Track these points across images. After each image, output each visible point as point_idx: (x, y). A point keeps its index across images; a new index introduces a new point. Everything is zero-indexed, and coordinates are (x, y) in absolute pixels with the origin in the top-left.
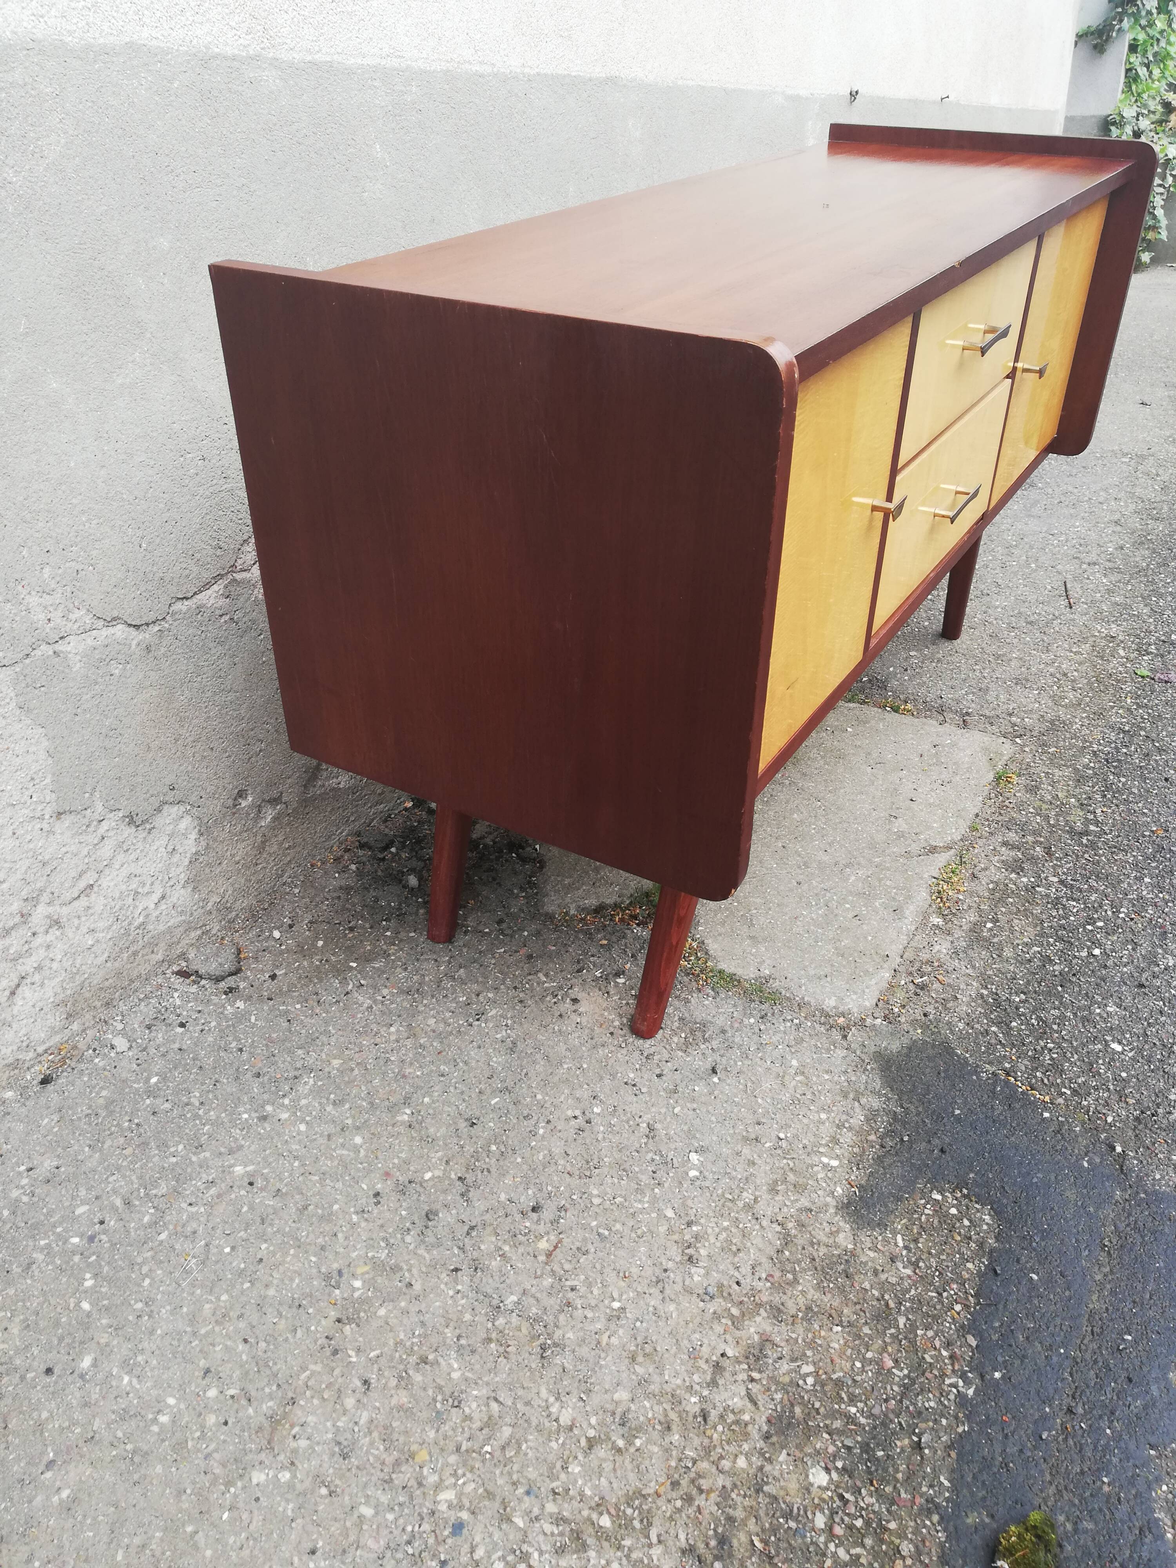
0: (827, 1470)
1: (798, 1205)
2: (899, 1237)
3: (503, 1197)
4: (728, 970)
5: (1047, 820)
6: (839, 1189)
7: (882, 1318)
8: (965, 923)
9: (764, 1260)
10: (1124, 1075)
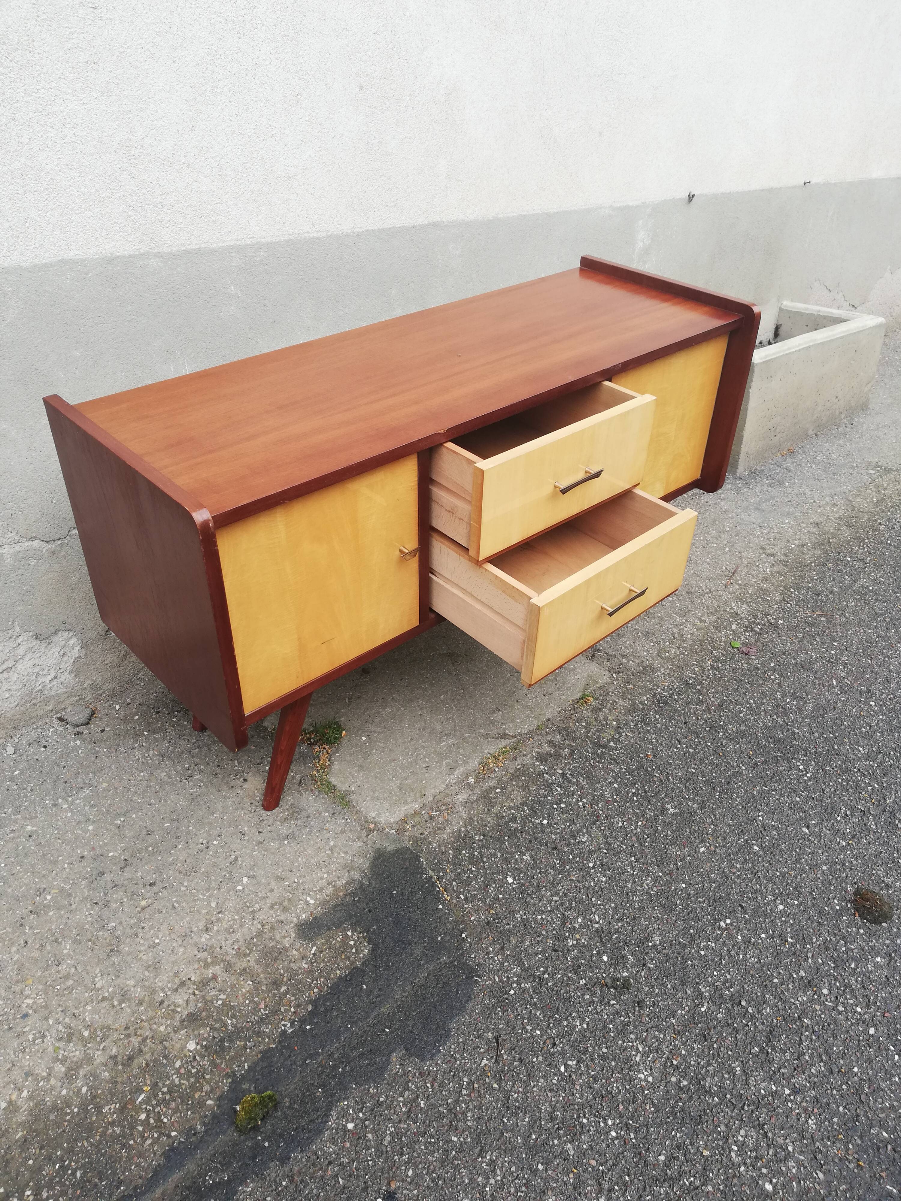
0: (197, 1044)
1: (278, 918)
2: (315, 948)
3: (140, 874)
4: (333, 783)
5: (588, 732)
6: (304, 916)
7: (276, 984)
8: (485, 786)
9: (241, 940)
10: (501, 896)
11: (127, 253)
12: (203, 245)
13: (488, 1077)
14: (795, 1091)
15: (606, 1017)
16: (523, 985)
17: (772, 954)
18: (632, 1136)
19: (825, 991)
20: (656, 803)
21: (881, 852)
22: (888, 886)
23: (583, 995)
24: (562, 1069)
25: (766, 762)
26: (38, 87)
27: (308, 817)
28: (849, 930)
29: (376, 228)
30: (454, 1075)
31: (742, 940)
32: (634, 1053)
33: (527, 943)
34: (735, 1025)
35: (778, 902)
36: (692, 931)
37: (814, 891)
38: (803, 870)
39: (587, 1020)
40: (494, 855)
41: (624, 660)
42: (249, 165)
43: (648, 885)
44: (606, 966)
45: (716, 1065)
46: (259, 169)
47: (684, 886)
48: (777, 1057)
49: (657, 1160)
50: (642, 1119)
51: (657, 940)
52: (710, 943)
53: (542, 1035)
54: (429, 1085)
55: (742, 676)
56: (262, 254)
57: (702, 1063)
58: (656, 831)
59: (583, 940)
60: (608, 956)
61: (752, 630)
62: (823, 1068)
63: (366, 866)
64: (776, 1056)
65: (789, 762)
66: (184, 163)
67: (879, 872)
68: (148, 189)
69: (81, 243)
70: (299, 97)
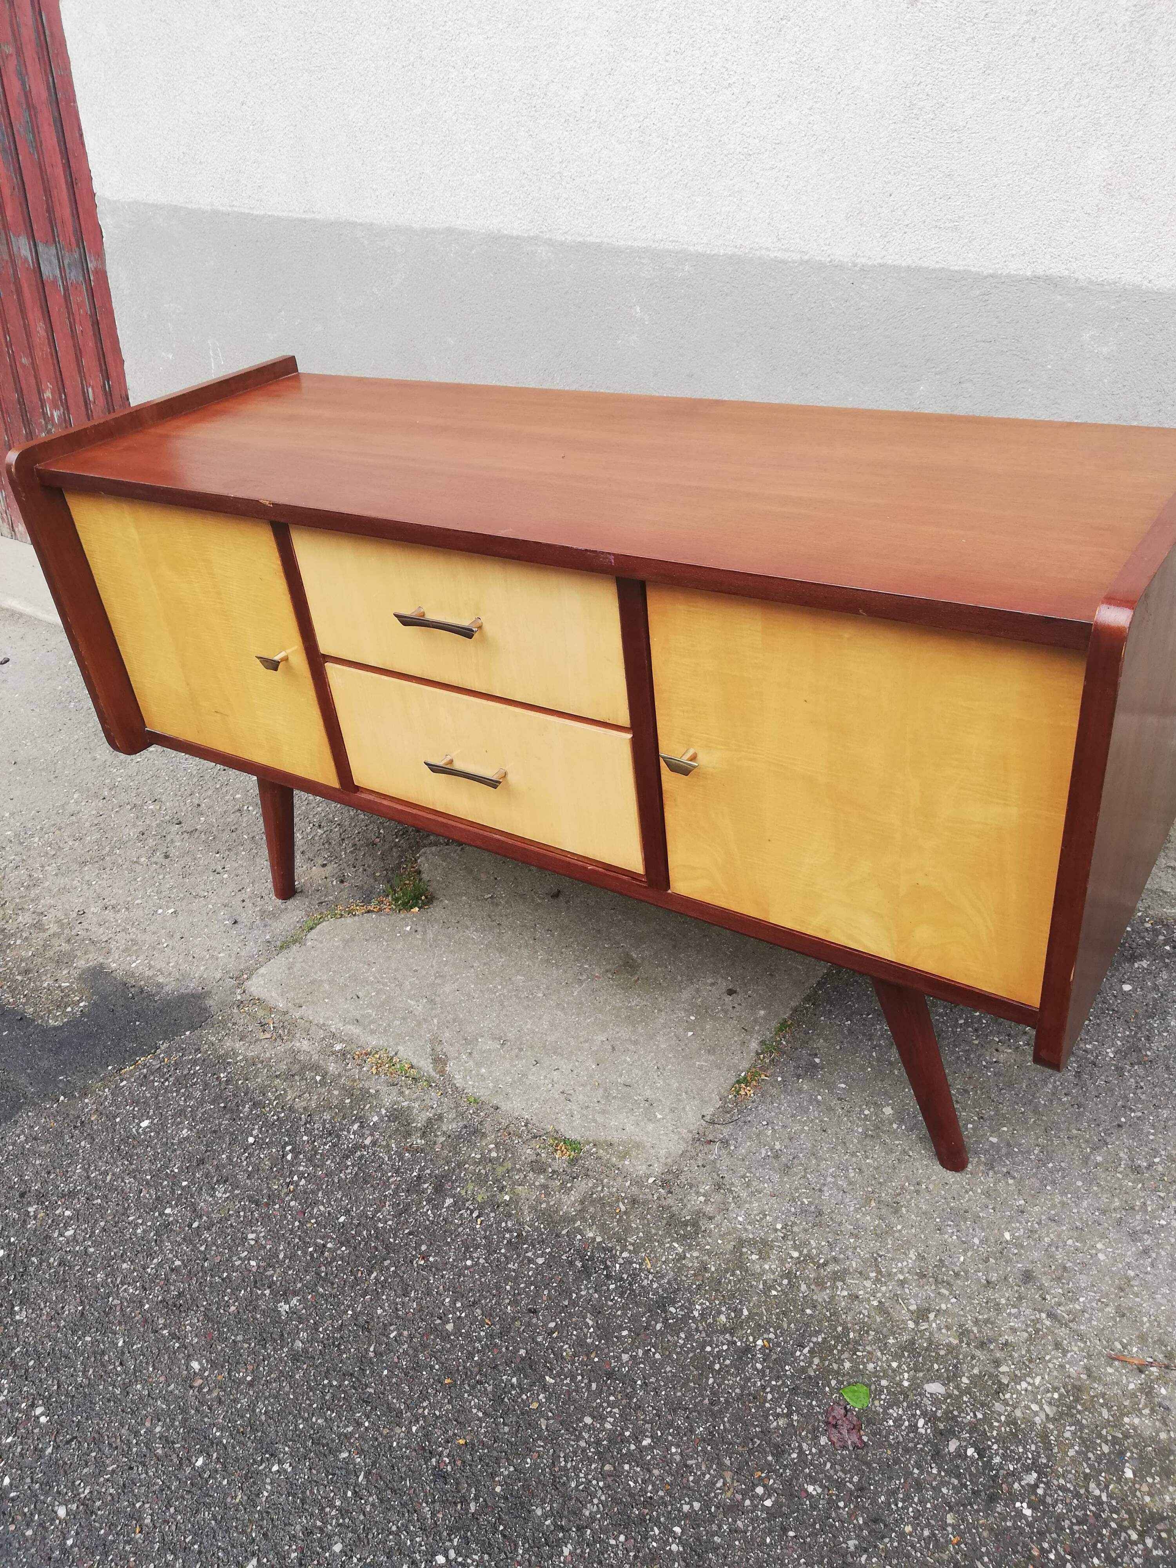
2: (67, 984)
3: (179, 844)
4: (320, 926)
5: (474, 1163)
6: (114, 965)
7: (27, 971)
8: (328, 1062)
9: (88, 933)
10: (118, 1120)
20: (302, 1280)
27: (265, 926)
33: (39, 1162)
40: (189, 1098)
41: (705, 1188)
55: (737, 1418)
58: (236, 1289)
59: (34, 1222)
61: (946, 1434)
63: (182, 990)
66: (594, 121)
69: (468, 211)
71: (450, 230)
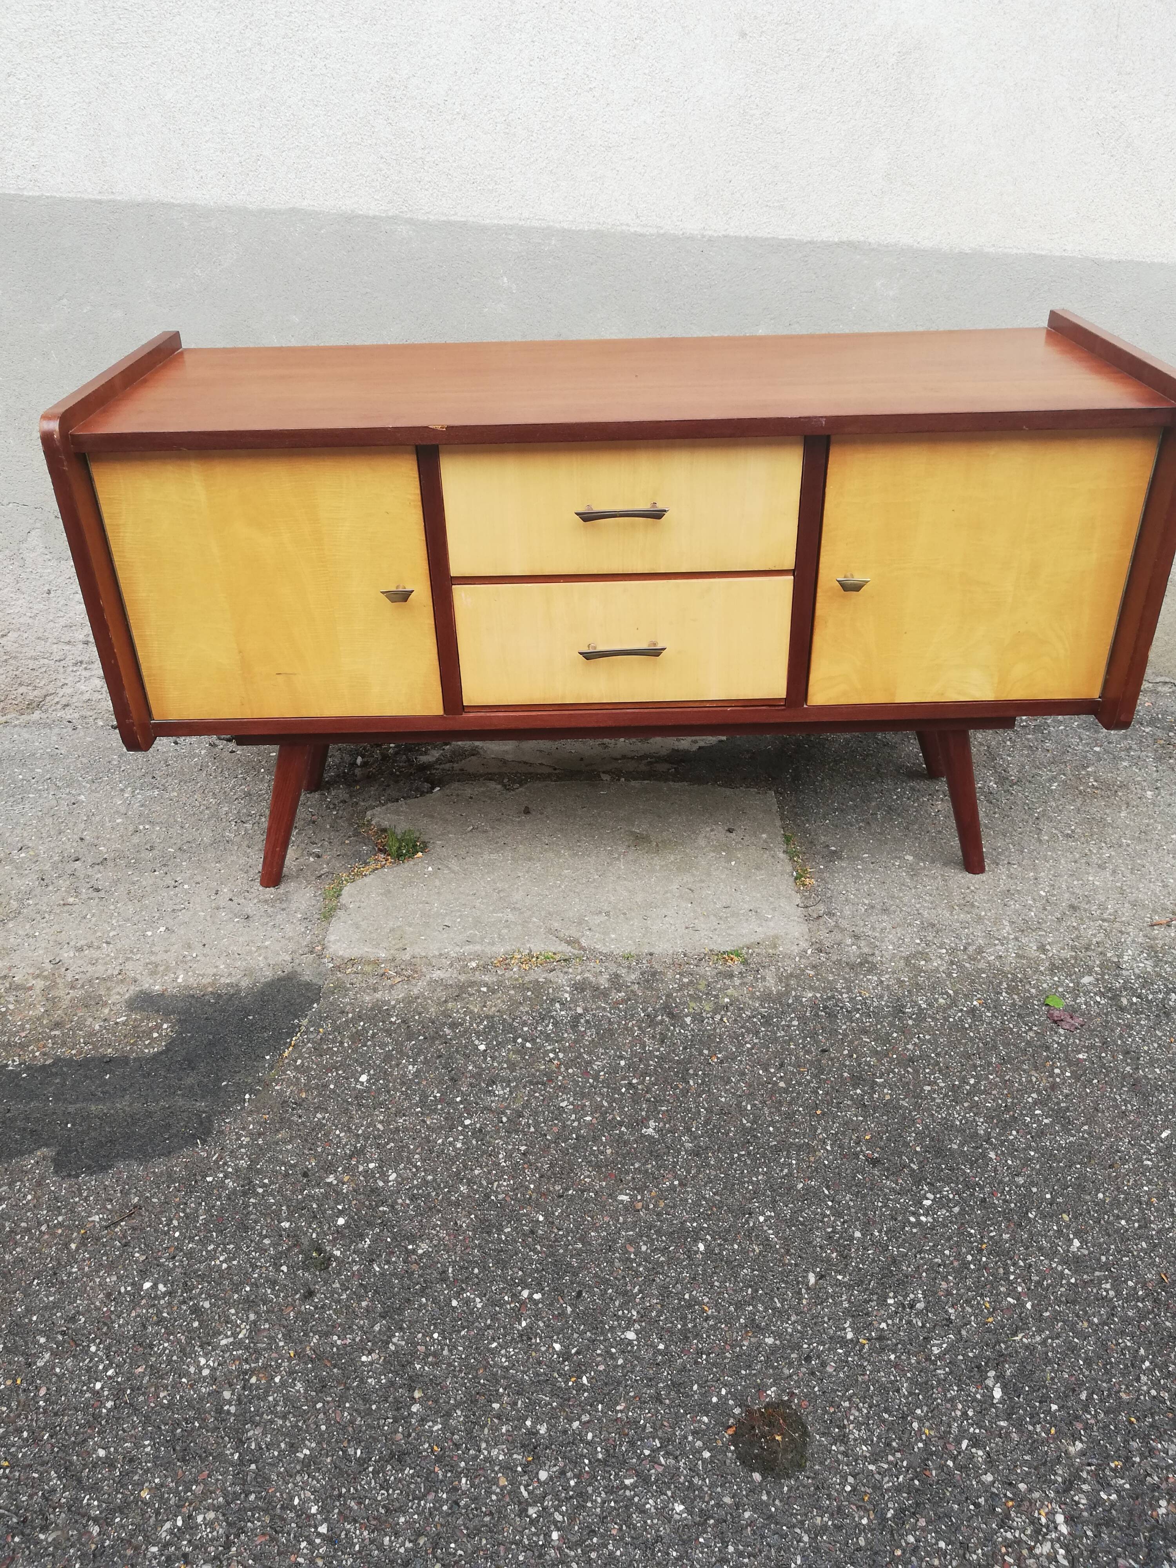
1: (138, 976)
2: (124, 1018)
3: (100, 876)
4: (343, 892)
5: (678, 991)
6: (157, 987)
7: (57, 1025)
8: (478, 977)
9: (88, 974)
10: (332, 1086)
11: (371, 213)
12: (471, 219)
13: (79, 1233)
14: (331, 1540)
15: (256, 1275)
16: (227, 1181)
17: (537, 1374)
18: (109, 1404)
19: (543, 1475)
20: (641, 1110)
21: (898, 1391)
22: (843, 1439)
23: (266, 1237)
24: (147, 1285)
25: (875, 1162)
26: (291, 10)
27: (283, 909)
28: (690, 1438)
29: (743, 235)
30: (59, 1207)
31: (525, 1328)
32: (229, 1333)
33: (289, 1147)
34: (374, 1407)
35: (637, 1326)
36: (476, 1271)
37: (708, 1355)
38: (730, 1320)
39: (235, 1262)
40: (383, 1045)
41: (849, 941)
42: (549, 125)
43: (499, 1186)
44: (329, 1228)
45: (288, 1424)
46: (564, 131)
47: (541, 1218)
48: (369, 1483)
49: (95, 1450)
50: (141, 1398)
51: (423, 1247)
52: (478, 1300)
53: (177, 1239)
54: (29, 1197)
55: (1006, 1045)
56: (553, 242)
57: (279, 1408)
58: (595, 1139)
59: (345, 1186)
60: (347, 1222)
61: (1115, 998)
62: (402, 1550)
63: (263, 980)
64: (367, 1481)
65: (918, 1183)
66: (458, 113)
67: (853, 1411)
68: (408, 140)
69: (317, 192)
70: (638, 41)
71: (294, 211)
